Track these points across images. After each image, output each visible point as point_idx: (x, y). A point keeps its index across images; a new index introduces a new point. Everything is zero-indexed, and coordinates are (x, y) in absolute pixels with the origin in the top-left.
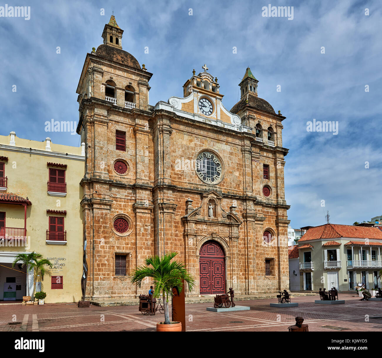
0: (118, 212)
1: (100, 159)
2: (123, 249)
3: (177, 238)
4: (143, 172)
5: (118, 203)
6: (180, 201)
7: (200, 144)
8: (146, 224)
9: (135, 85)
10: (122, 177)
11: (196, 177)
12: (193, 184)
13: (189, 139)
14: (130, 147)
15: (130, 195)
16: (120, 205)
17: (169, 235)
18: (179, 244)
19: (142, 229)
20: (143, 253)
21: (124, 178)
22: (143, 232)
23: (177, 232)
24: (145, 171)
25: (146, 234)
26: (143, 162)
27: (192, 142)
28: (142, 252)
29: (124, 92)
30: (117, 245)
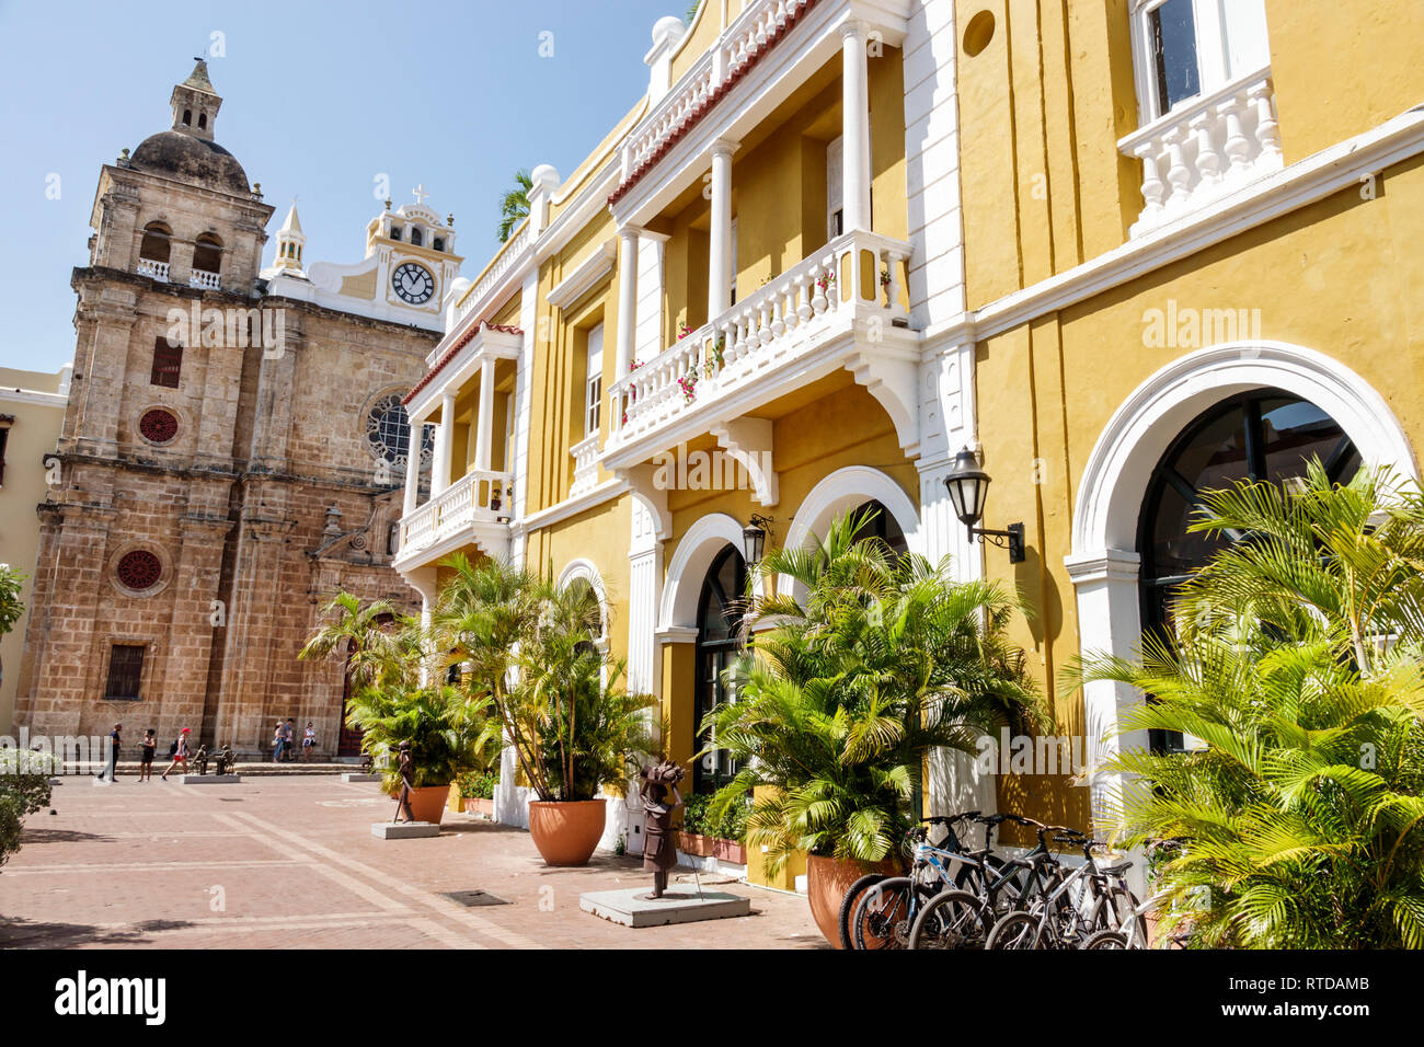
0: (132, 536)
1: (101, 409)
2: (135, 630)
3: (287, 606)
4: (218, 438)
5: (138, 513)
6: (309, 513)
7: (383, 375)
8: (208, 568)
9: (225, 233)
10: (158, 449)
11: (363, 455)
12: (350, 471)
13: (355, 361)
14: (191, 377)
15: (174, 496)
16: (143, 520)
17: (264, 597)
18: (293, 622)
19: (194, 580)
20: (188, 643)
21: (164, 453)
22: (198, 588)
23: (290, 592)
24: (222, 436)
25: (206, 594)
26: (221, 414)
27: (362, 370)
28: (185, 641)
29: (193, 248)
30: (117, 619)
